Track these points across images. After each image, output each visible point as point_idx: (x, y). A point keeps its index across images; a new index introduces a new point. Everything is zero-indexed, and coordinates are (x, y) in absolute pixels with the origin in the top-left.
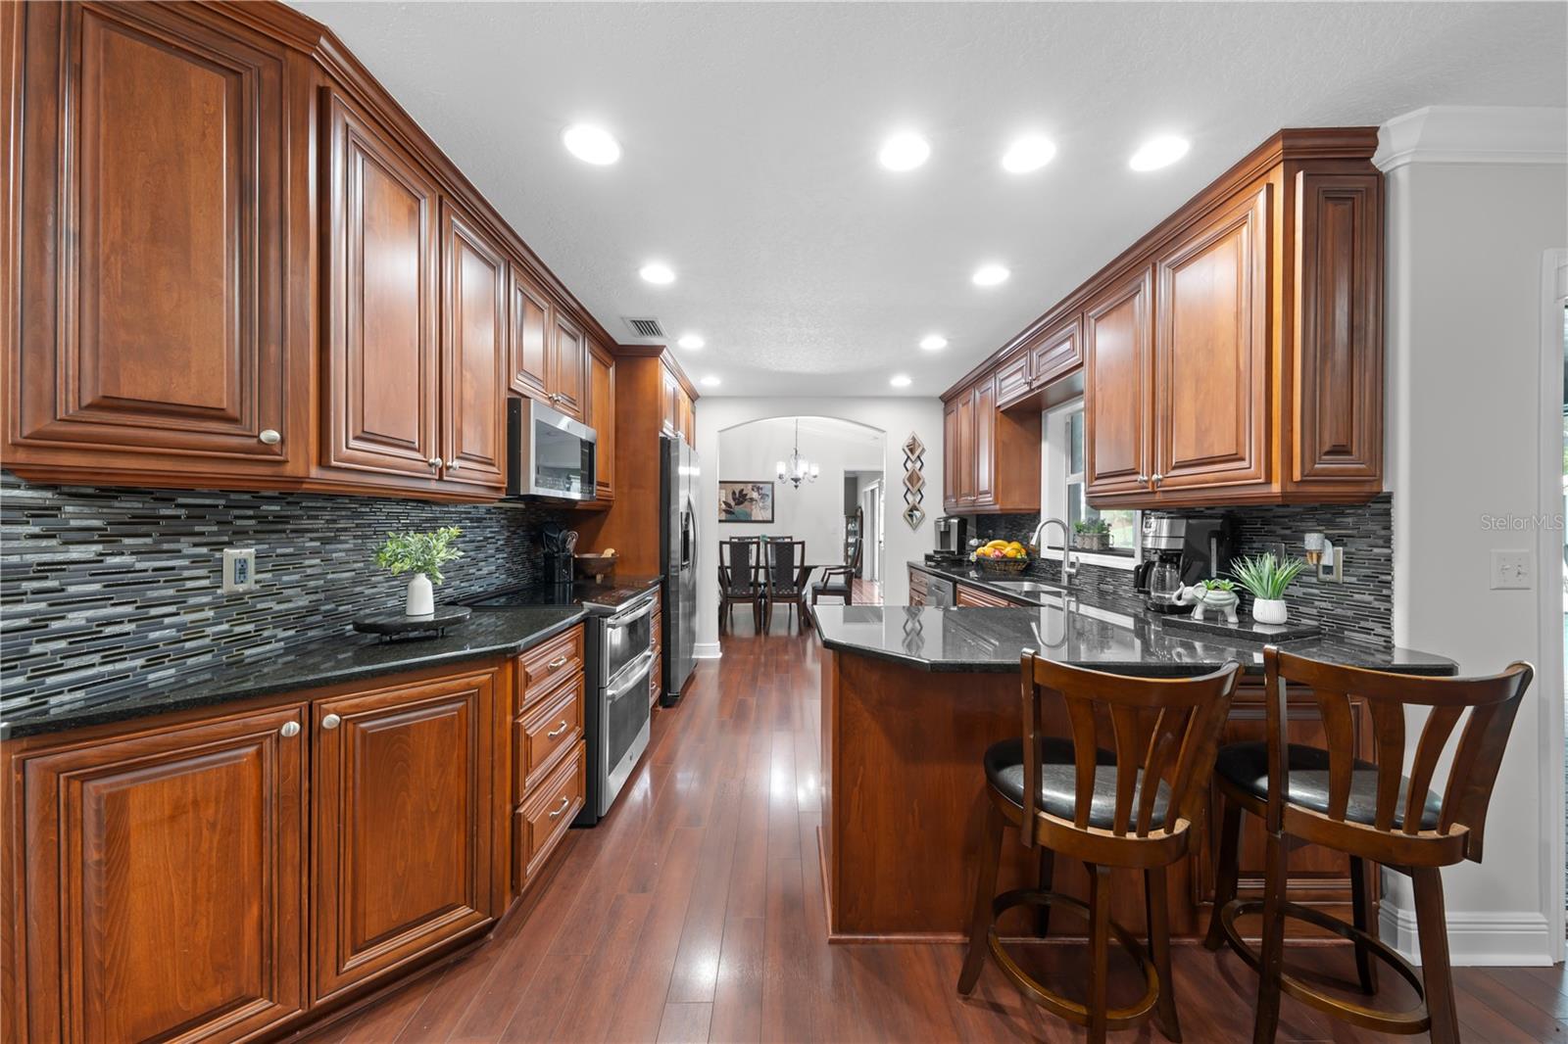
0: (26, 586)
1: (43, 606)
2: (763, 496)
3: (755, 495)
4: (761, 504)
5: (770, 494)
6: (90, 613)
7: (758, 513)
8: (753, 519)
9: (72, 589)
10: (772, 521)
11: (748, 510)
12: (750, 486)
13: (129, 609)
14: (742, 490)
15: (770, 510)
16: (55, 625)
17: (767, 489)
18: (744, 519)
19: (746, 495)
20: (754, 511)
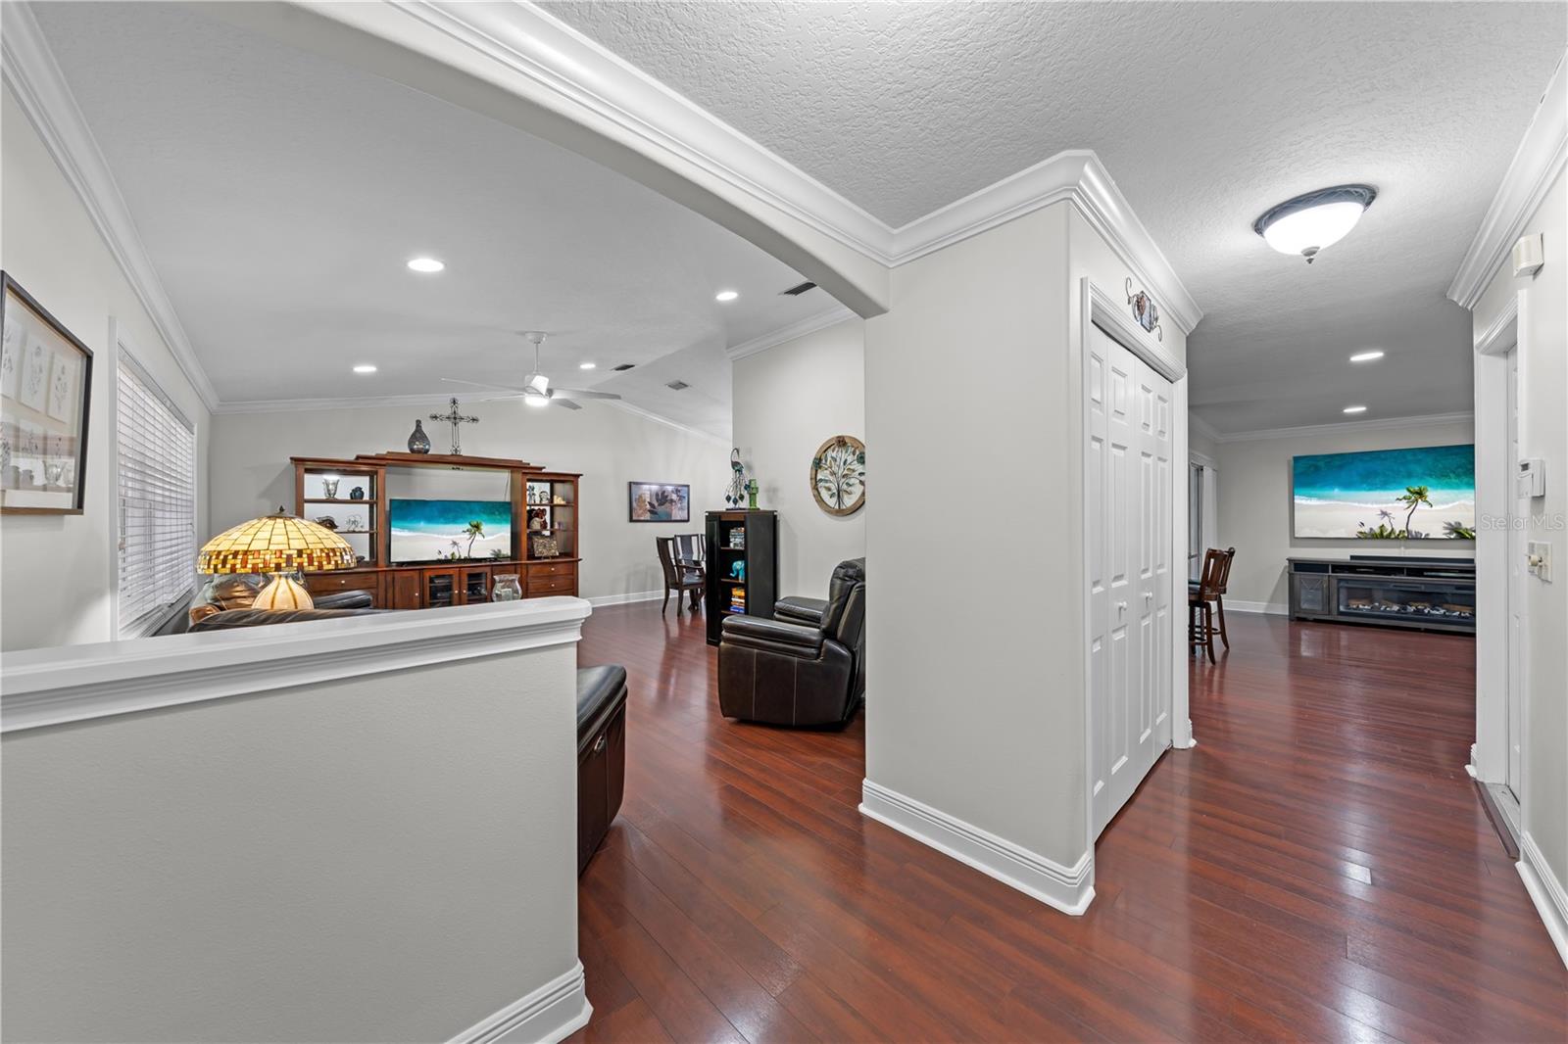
2: (681, 498)
3: (674, 497)
4: (679, 505)
5: (686, 495)
7: (677, 514)
8: (673, 518)
10: (688, 520)
11: (669, 510)
12: (672, 488)
14: (665, 492)
15: (686, 511)
17: (685, 491)
18: (665, 518)
19: (667, 497)
20: (674, 512)
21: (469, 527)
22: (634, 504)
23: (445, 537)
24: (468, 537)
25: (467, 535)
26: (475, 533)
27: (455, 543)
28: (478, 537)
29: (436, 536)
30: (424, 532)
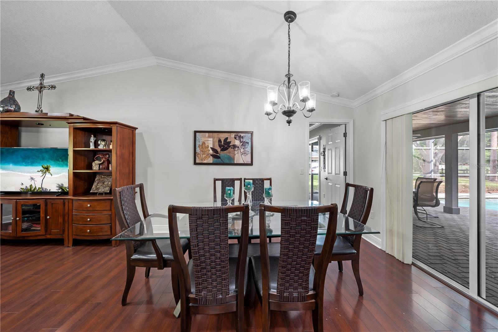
2: (244, 144)
3: (237, 143)
4: (242, 150)
7: (239, 158)
8: (235, 162)
10: (251, 164)
11: (232, 155)
12: (233, 135)
14: (227, 138)
15: (249, 155)
17: (247, 138)
18: (228, 162)
19: (230, 142)
20: (236, 156)
21: (42, 169)
22: (198, 150)
23: (25, 174)
24: (42, 175)
25: (40, 174)
26: (46, 172)
27: (32, 179)
28: (48, 175)
29: (20, 173)
30: (12, 171)
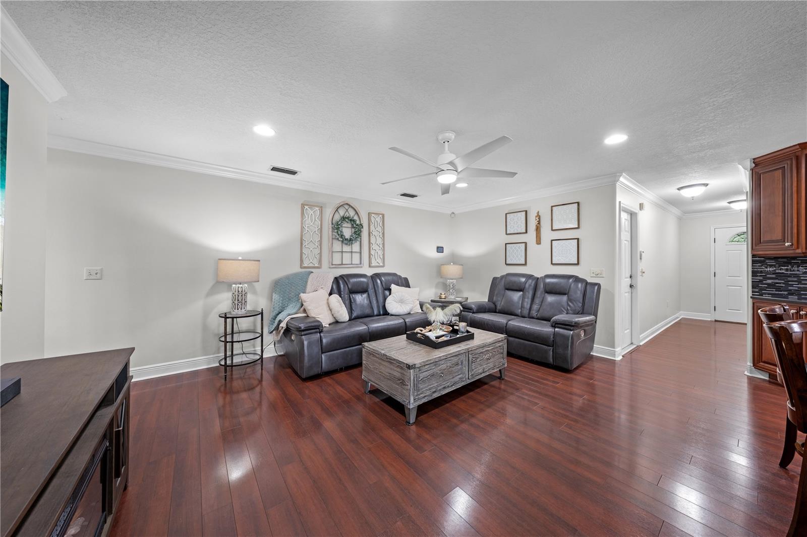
0: (758, 274)
1: (761, 278)
6: (773, 281)
9: (768, 276)
13: (783, 281)
16: (764, 282)
